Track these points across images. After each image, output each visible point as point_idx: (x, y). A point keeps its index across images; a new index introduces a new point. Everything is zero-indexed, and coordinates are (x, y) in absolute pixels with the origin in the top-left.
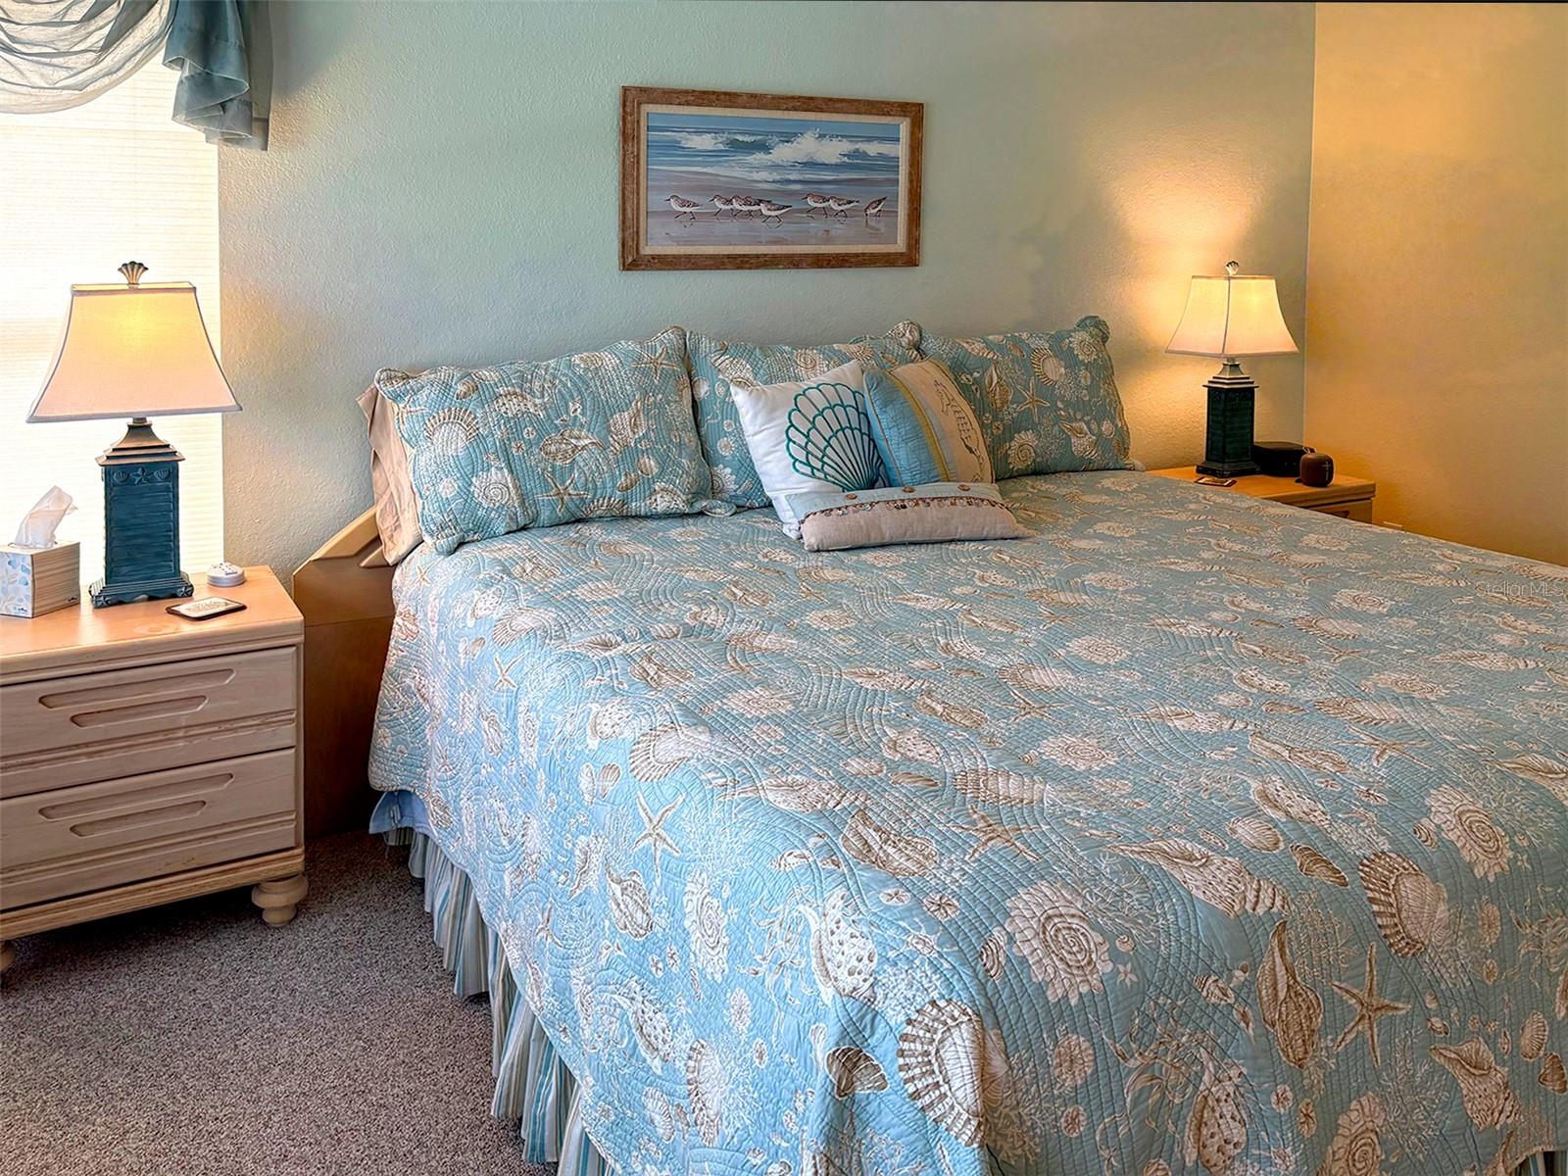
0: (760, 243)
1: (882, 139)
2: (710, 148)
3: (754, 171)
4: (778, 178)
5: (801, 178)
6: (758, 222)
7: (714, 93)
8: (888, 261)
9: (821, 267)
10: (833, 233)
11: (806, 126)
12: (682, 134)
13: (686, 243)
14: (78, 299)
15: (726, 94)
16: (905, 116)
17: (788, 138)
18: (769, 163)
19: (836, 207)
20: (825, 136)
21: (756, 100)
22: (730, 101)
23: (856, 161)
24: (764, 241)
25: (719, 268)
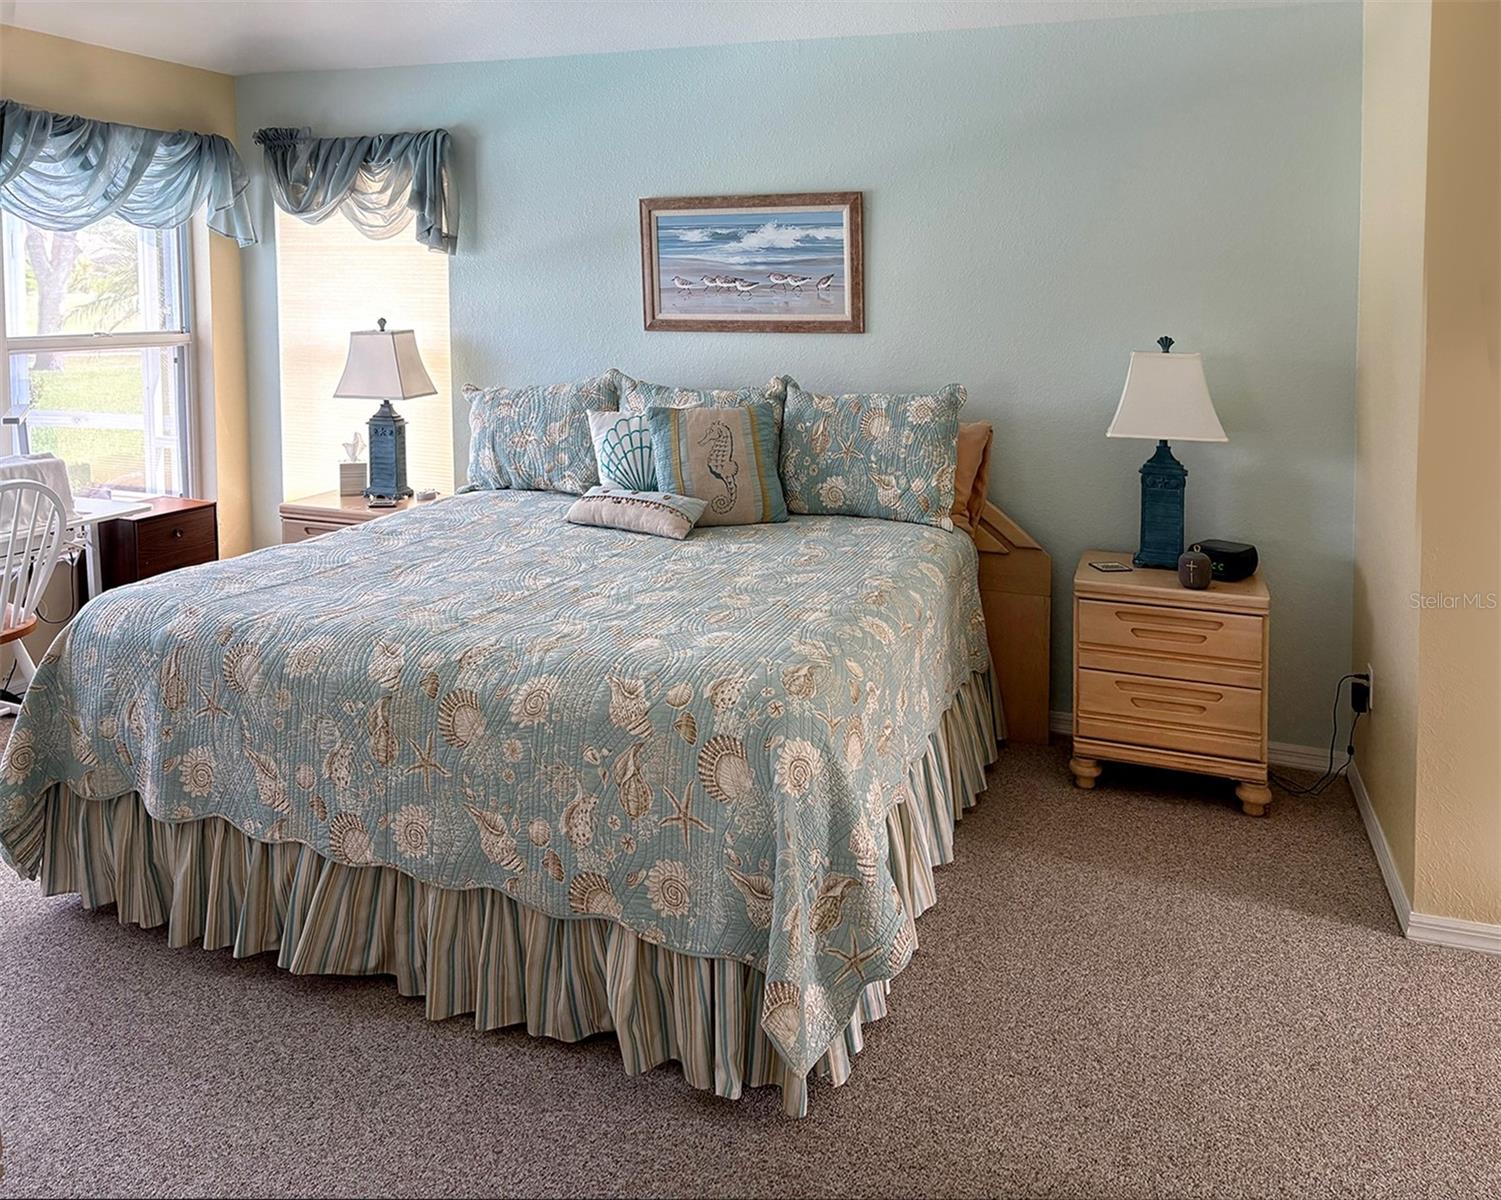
0: (737, 312)
1: (828, 225)
2: (699, 240)
3: (730, 256)
4: (748, 261)
5: (764, 260)
6: (734, 296)
7: (697, 198)
8: (836, 328)
9: (781, 332)
10: (792, 304)
11: (767, 218)
12: (680, 231)
13: (686, 312)
14: (355, 337)
15: (706, 198)
16: (843, 203)
17: (753, 229)
18: (741, 250)
19: (793, 283)
20: (781, 225)
21: (727, 201)
22: (708, 203)
23: (808, 245)
24: (739, 309)
25: (706, 331)
